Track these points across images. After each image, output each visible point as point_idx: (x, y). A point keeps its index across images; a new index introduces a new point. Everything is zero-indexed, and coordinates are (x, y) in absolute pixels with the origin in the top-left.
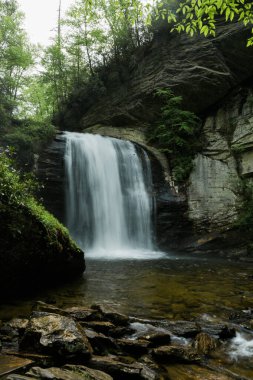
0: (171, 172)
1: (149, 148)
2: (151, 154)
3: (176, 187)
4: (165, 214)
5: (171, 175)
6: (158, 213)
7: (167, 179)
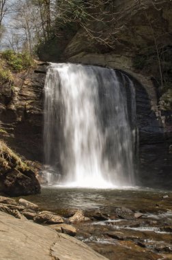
0: (158, 101)
1: (135, 75)
2: (136, 82)
3: (163, 117)
4: (149, 147)
5: (158, 104)
6: (141, 145)
7: (153, 108)
